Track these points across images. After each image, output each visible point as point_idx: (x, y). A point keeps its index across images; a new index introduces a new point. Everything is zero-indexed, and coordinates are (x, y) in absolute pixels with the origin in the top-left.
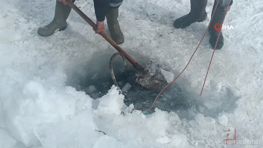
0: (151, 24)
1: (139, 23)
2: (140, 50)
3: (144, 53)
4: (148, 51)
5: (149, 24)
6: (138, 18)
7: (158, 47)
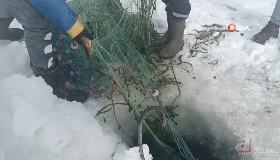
0: (264, 92)
1: (247, 86)
2: (227, 118)
3: (230, 123)
4: (236, 124)
5: (262, 91)
6: (251, 79)
7: (254, 124)
